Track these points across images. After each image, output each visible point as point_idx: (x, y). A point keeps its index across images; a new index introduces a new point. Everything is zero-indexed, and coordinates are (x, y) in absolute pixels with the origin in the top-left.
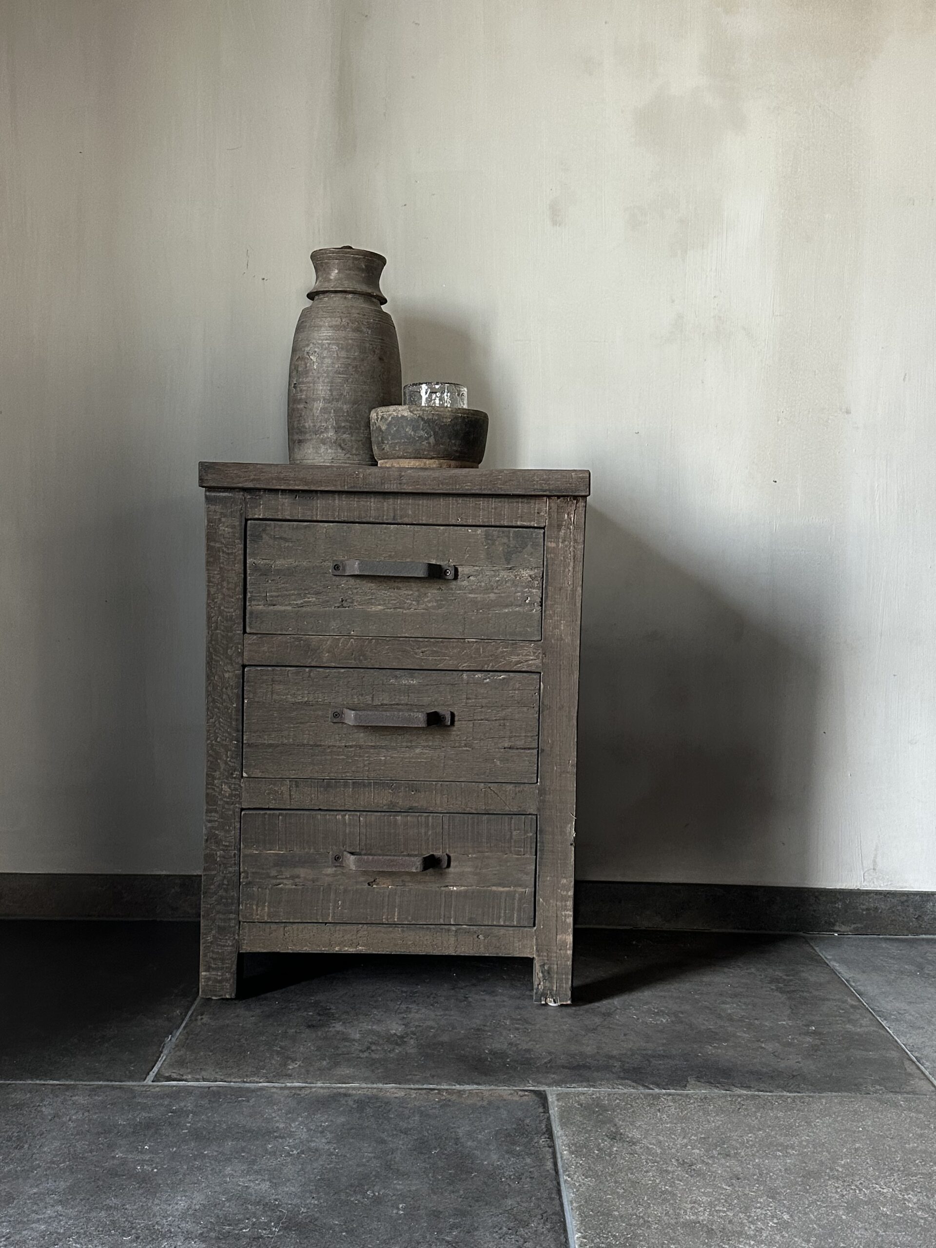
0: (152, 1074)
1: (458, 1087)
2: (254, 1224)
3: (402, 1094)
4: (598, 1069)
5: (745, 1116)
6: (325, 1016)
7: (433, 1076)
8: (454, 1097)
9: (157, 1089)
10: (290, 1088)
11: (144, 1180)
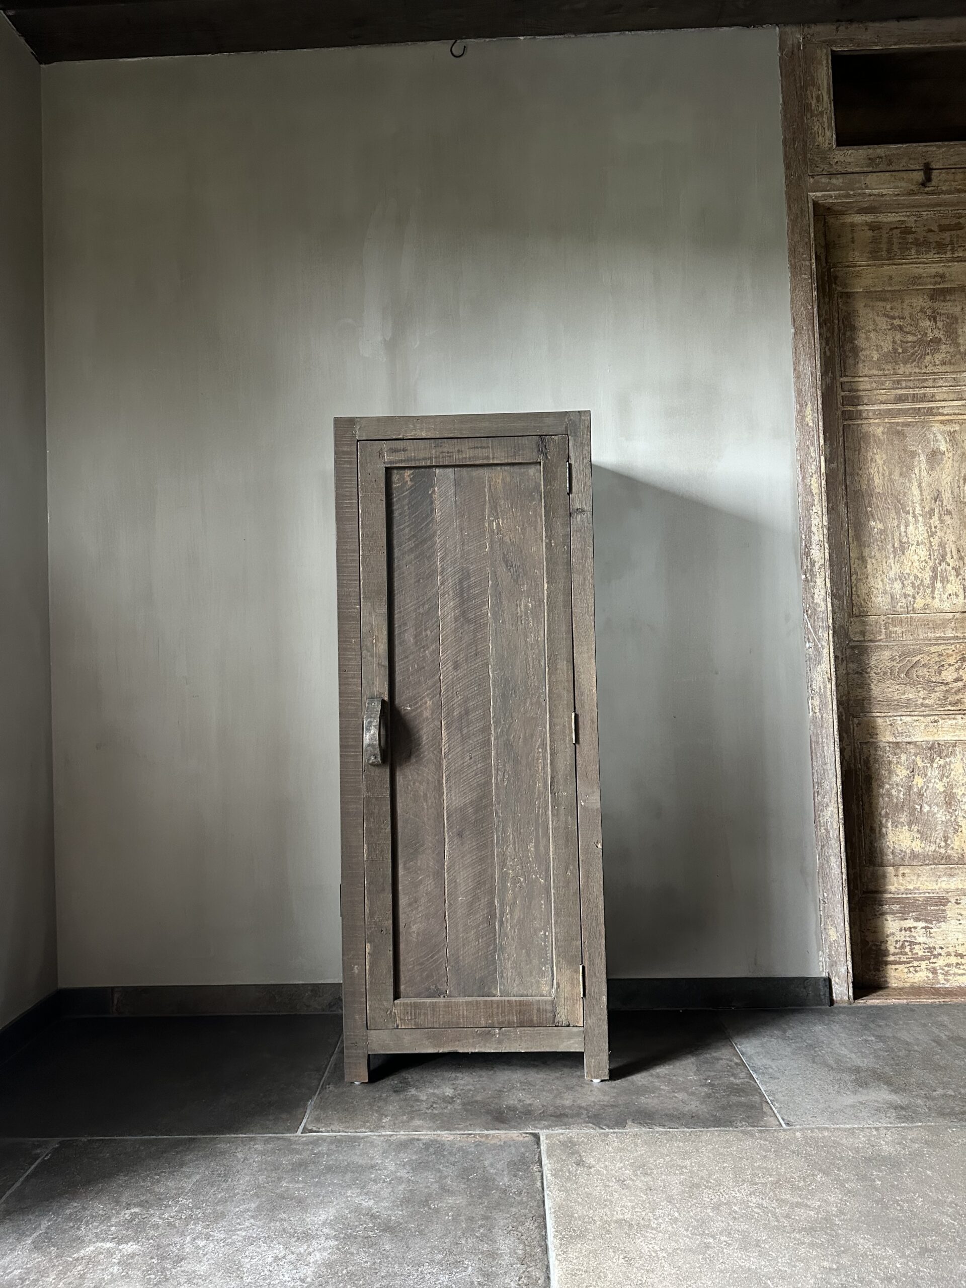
0: (301, 1128)
1: (486, 1132)
2: (365, 1228)
3: (451, 1138)
4: (572, 1118)
5: (659, 1146)
6: (406, 1085)
7: (471, 1125)
8: (483, 1139)
9: (304, 1139)
10: (384, 1135)
11: (300, 1201)
